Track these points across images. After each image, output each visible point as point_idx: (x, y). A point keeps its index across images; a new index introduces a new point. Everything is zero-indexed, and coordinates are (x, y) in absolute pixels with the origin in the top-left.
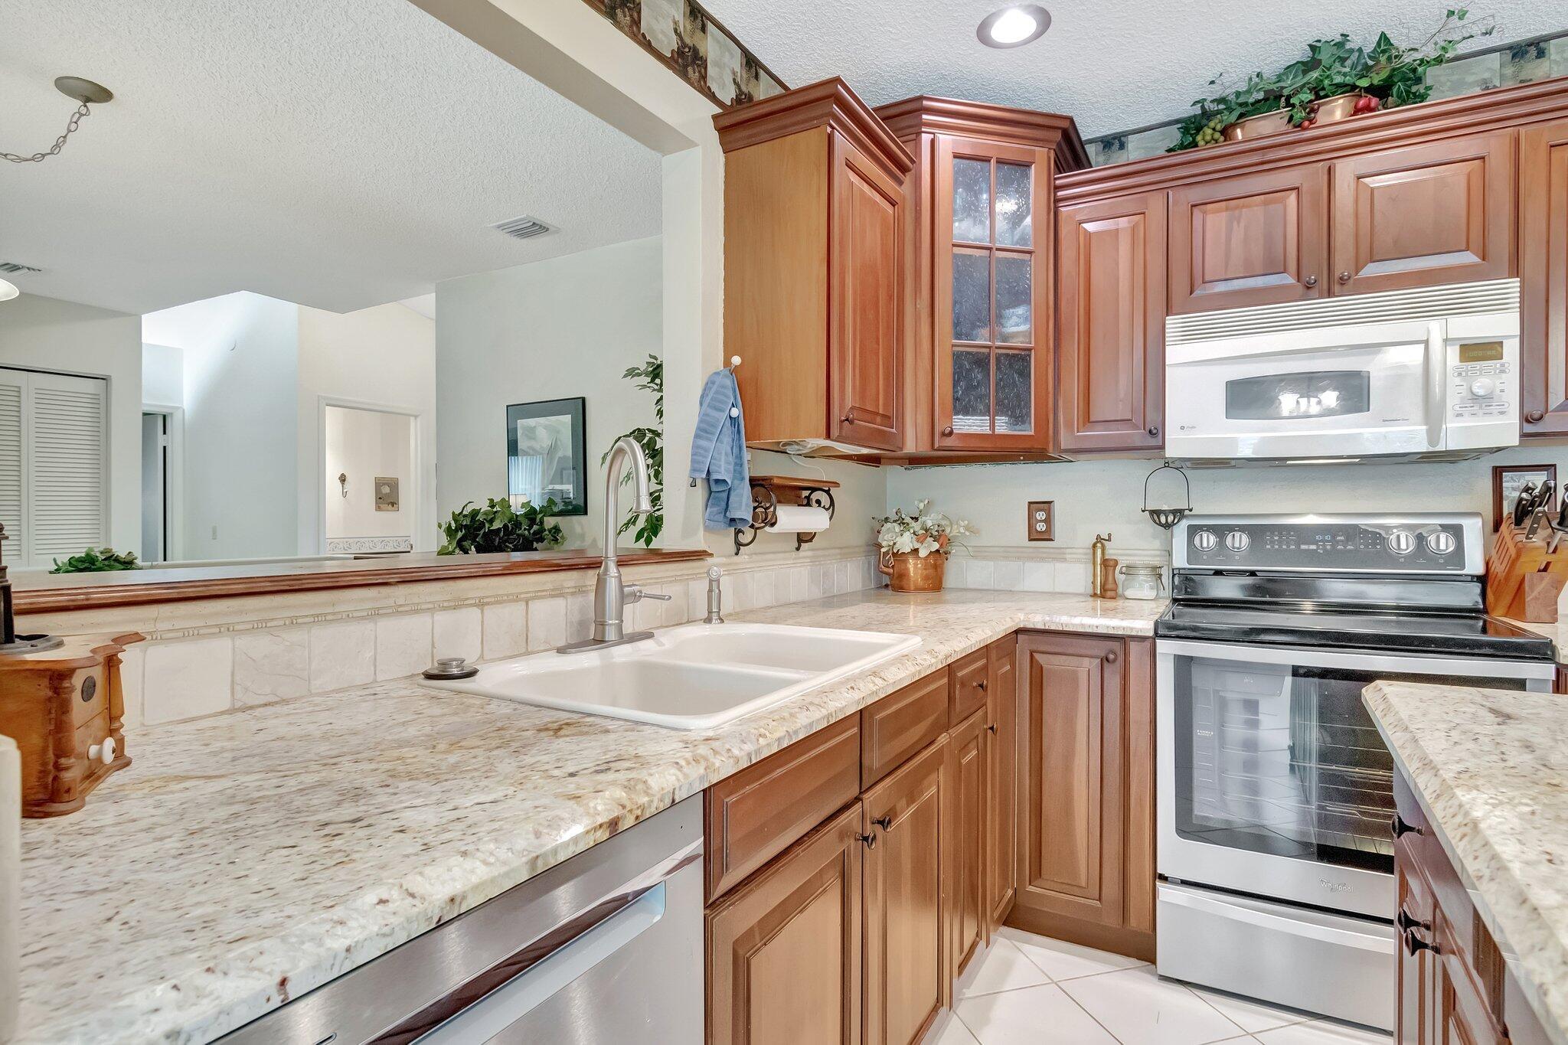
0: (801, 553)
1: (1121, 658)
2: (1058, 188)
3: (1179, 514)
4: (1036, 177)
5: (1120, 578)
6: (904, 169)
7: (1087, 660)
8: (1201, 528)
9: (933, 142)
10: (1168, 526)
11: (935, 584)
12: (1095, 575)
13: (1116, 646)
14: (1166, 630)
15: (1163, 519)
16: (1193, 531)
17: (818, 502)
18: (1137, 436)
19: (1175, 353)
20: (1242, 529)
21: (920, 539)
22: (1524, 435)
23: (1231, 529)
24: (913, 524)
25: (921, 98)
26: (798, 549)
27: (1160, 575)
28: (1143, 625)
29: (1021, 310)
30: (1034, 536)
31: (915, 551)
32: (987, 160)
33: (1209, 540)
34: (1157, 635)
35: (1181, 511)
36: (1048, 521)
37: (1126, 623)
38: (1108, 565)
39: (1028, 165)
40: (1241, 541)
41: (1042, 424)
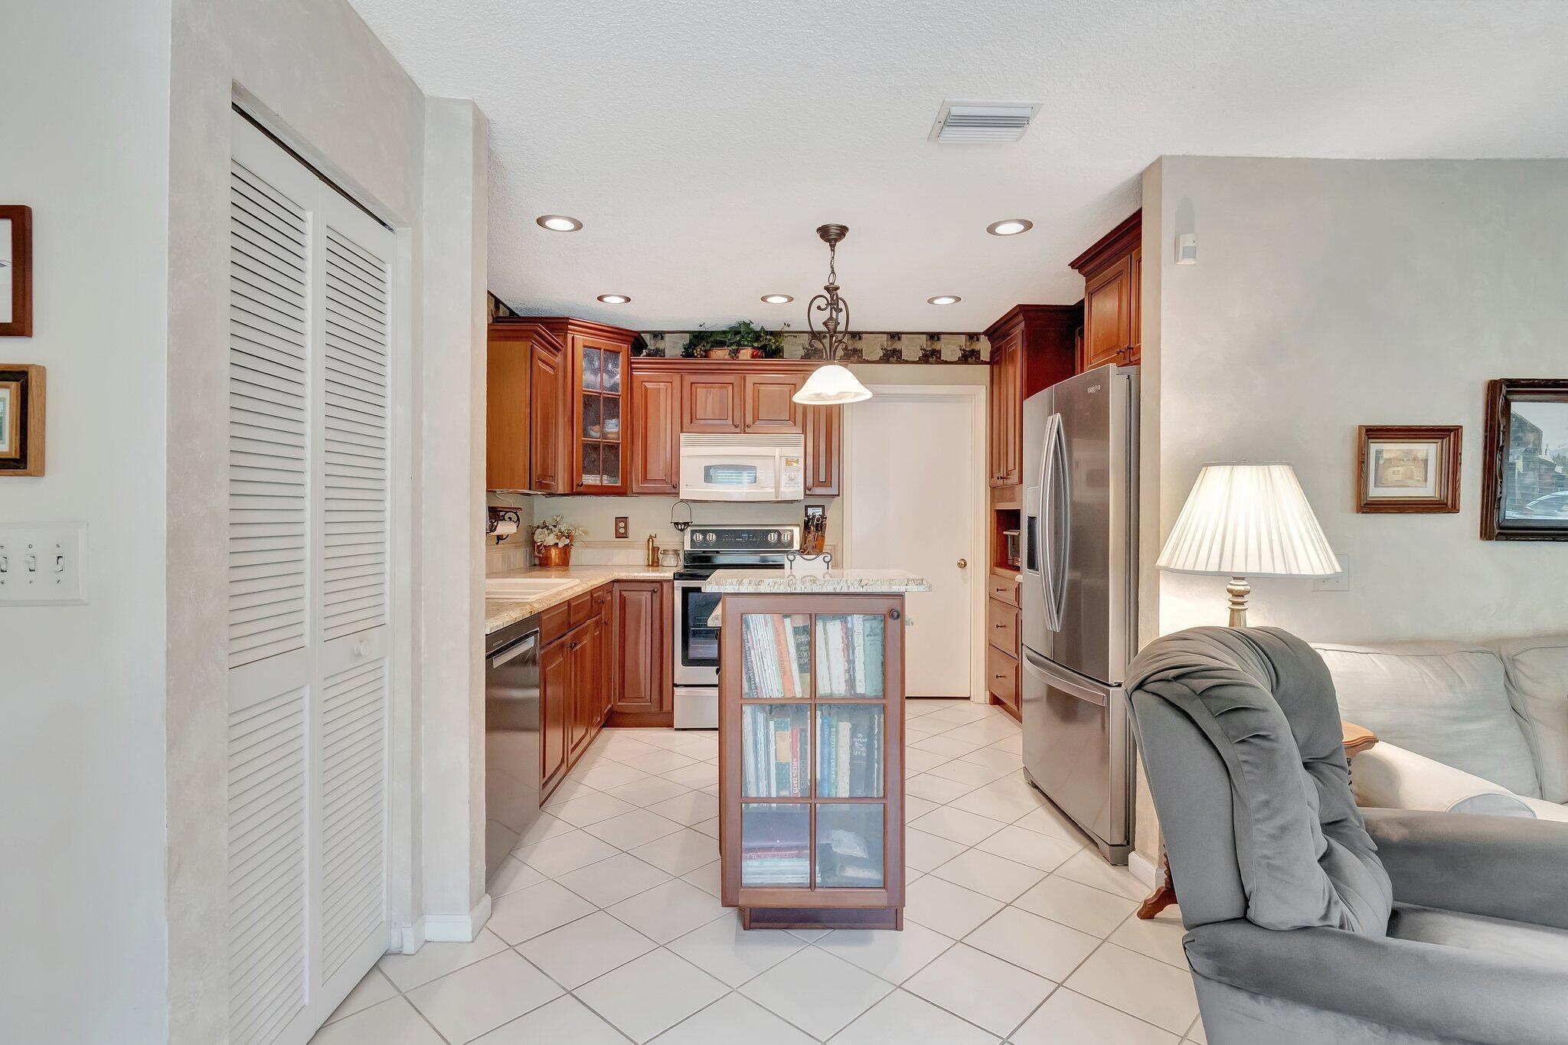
0: (499, 545)
1: (660, 591)
2: (632, 363)
3: (686, 524)
4: (622, 358)
5: (660, 556)
6: (558, 350)
7: (645, 593)
8: (696, 531)
9: (573, 338)
10: (682, 530)
11: (565, 562)
12: (649, 555)
13: (658, 585)
14: (679, 576)
15: (681, 526)
16: (693, 532)
17: (510, 519)
18: (668, 488)
19: (685, 451)
20: (713, 531)
21: (559, 538)
22: (805, 494)
23: (709, 531)
24: (554, 529)
25: (568, 318)
26: (497, 544)
27: (679, 555)
28: (669, 575)
29: (614, 421)
30: (618, 536)
31: (556, 544)
32: (600, 349)
33: (700, 537)
34: (675, 579)
35: (688, 523)
36: (626, 528)
37: (662, 575)
38: (655, 550)
39: (619, 353)
40: (712, 537)
41: (625, 480)
